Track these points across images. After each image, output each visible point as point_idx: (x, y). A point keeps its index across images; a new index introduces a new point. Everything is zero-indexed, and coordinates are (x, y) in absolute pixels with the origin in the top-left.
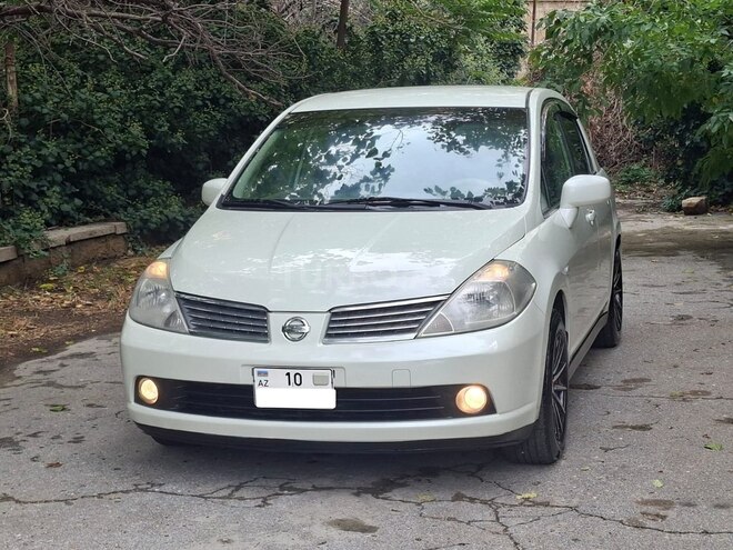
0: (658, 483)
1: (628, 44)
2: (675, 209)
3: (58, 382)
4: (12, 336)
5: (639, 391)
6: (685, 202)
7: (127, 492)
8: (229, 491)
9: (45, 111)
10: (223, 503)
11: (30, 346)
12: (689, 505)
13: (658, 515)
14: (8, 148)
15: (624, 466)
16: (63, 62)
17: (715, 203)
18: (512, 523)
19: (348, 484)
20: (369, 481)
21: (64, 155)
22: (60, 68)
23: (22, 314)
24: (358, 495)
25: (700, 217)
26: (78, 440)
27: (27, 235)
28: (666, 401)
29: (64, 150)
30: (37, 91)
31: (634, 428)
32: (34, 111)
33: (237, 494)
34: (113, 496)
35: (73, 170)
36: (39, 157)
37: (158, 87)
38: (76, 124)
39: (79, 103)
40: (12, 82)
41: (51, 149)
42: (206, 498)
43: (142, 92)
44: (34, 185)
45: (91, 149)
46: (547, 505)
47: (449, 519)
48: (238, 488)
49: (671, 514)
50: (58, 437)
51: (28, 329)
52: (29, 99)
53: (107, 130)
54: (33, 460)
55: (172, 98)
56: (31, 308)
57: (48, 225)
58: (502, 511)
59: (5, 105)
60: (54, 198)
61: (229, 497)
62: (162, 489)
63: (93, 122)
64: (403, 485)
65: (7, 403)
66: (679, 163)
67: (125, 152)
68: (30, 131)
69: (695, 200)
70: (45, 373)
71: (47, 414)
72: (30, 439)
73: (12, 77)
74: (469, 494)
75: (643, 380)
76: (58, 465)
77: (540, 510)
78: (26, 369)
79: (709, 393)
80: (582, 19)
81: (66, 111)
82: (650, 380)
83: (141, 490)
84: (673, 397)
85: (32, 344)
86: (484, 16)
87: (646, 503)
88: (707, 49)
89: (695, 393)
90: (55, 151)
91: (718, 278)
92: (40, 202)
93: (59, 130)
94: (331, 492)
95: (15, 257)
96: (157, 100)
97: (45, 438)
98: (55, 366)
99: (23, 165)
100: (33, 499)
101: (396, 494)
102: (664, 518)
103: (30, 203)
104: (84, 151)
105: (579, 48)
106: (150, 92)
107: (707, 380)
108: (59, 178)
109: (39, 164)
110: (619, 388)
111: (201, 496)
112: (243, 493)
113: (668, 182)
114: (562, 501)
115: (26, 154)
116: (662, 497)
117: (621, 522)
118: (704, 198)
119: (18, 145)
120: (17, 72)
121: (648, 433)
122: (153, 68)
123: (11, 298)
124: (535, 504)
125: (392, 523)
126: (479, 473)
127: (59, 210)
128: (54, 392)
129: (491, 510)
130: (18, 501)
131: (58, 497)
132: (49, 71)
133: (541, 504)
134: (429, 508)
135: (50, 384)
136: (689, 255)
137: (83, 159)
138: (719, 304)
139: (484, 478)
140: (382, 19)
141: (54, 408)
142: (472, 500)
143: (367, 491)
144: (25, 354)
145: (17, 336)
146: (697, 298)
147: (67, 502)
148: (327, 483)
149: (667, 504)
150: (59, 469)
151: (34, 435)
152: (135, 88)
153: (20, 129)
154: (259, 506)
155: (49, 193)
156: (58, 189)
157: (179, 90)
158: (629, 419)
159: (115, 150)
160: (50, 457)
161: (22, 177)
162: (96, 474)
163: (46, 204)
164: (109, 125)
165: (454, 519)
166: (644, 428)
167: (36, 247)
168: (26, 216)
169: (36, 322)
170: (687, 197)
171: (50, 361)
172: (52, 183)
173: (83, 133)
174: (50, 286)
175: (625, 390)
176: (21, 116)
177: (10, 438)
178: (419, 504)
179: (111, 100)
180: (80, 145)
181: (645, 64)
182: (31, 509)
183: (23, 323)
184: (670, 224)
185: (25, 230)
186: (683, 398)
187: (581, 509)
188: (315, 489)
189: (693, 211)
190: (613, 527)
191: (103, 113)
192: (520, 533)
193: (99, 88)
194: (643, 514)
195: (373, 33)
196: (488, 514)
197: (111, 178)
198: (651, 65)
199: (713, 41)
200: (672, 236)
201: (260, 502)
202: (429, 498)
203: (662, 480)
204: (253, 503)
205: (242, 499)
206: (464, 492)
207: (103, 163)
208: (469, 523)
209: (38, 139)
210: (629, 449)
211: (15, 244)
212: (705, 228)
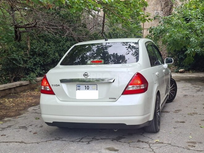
0: (191, 137)
1: (168, 34)
2: (177, 72)
3: (38, 112)
4: (28, 101)
5: (180, 113)
6: (180, 70)
7: (53, 140)
8: (79, 140)
9: (36, 51)
10: (78, 143)
11: (32, 104)
12: (200, 143)
13: (193, 146)
14: (28, 59)
15: (181, 132)
16: (40, 40)
17: (186, 71)
18: (154, 148)
19: (110, 138)
20: (115, 137)
21: (41, 61)
22: (40, 41)
23: (31, 96)
24: (112, 141)
25: (183, 74)
26: (41, 127)
27: (32, 79)
28: (187, 115)
29: (41, 60)
30: (35, 46)
31: (181, 122)
32: (34, 51)
33: (81, 141)
34: (49, 141)
35: (43, 64)
36: (35, 61)
37: (62, 45)
38: (43, 54)
39: (44, 49)
40: (29, 44)
41: (38, 59)
42: (73, 142)
43: (58, 46)
44: (34, 67)
45: (47, 59)
46: (162, 143)
47: (137, 147)
48: (81, 139)
49: (196, 145)
50: (37, 126)
51: (32, 100)
52: (33, 48)
53: (50, 55)
54: (30, 132)
55: (65, 48)
56: (33, 95)
57: (37, 76)
58: (151, 145)
59: (27, 50)
60: (38, 70)
61: (79, 141)
62: (62, 139)
63: (47, 53)
64: (124, 138)
65: (25, 117)
66: (178, 62)
67: (54, 60)
68: (33, 55)
69: (182, 70)
70: (35, 110)
71: (34, 120)
72: (30, 126)
73: (29, 43)
74: (142, 140)
75: (180, 110)
76: (36, 133)
77: (161, 145)
78: (30, 109)
79: (197, 113)
80: (158, 28)
81: (41, 51)
82: (181, 110)
83: (57, 140)
84: (188, 114)
85: (32, 103)
86: (134, 30)
87: (189, 142)
88: (186, 35)
89: (194, 113)
90: (39, 60)
91: (191, 86)
92: (35, 71)
93: (39, 55)
94: (105, 140)
95: (29, 83)
96: (62, 48)
97: (33, 126)
98: (37, 108)
99: (31, 63)
100: (29, 143)
101: (123, 140)
102: (194, 147)
103: (33, 71)
104: (45, 60)
105: (157, 35)
106: (60, 46)
107: (195, 110)
108: (40, 66)
109: (35, 63)
110: (174, 112)
111: (72, 141)
112: (83, 140)
113: (175, 66)
114: (166, 142)
115: (32, 60)
116: (192, 141)
117: (183, 148)
118: (184, 69)
119: (30, 58)
120: (30, 42)
121: (185, 123)
122: (61, 41)
123: (28, 93)
124: (159, 143)
125: (122, 149)
126: (143, 135)
127: (40, 73)
128: (36, 114)
129: (148, 145)
130: (25, 143)
131: (36, 142)
132: (37, 42)
133: (161, 143)
134: (132, 144)
135: (36, 113)
136: (183, 82)
137: (45, 61)
138: (193, 92)
139: (145, 136)
140: (111, 31)
141: (36, 119)
142: (143, 142)
143: (115, 139)
144: (30, 106)
145: (29, 101)
146: (188, 91)
147: (38, 143)
148: (104, 137)
149: (194, 143)
150: (36, 134)
151: (31, 125)
152: (57, 46)
153: (31, 55)
154: (87, 144)
155: (37, 69)
156: (39, 68)
157: (67, 46)
158: (179, 120)
159: (52, 59)
160: (34, 131)
161: (31, 65)
162: (46, 135)
163: (37, 71)
164: (51, 54)
165: (139, 147)
166: (183, 122)
167: (34, 81)
168: (32, 74)
169: (34, 98)
170: (180, 69)
171: (36, 107)
172: (38, 67)
173: (45, 56)
174: (37, 90)
175: (176, 113)
176: (31, 52)
177: (25, 126)
178: (129, 143)
179: (51, 48)
180: (44, 58)
181: (172, 38)
182: (28, 145)
183: (30, 98)
184: (177, 75)
185: (32, 77)
186: (191, 114)
187: (172, 144)
188: (101, 139)
189: (181, 72)
190: (182, 149)
191: (49, 51)
192: (157, 151)
193: (48, 45)
194: (189, 145)
195: (110, 34)
196: (147, 146)
197: (51, 66)
198: (174, 38)
199: (188, 33)
200: (178, 78)
201: (87, 143)
202: (131, 141)
203: (192, 136)
204: (85, 143)
205: (82, 142)
206: (140, 140)
207: (49, 62)
208: (143, 148)
209: (35, 57)
210: (181, 128)
211: (29, 80)
212: (185, 76)
